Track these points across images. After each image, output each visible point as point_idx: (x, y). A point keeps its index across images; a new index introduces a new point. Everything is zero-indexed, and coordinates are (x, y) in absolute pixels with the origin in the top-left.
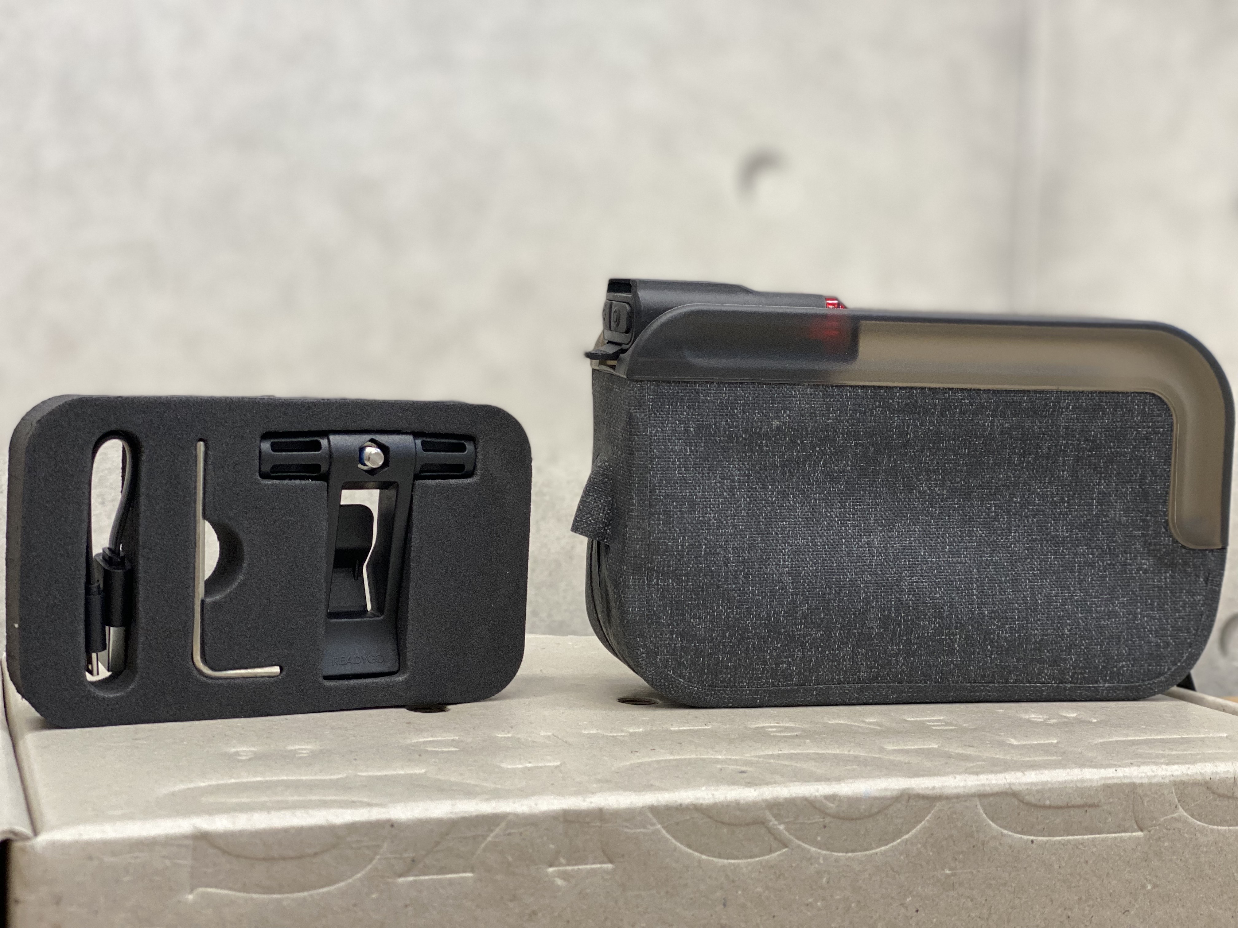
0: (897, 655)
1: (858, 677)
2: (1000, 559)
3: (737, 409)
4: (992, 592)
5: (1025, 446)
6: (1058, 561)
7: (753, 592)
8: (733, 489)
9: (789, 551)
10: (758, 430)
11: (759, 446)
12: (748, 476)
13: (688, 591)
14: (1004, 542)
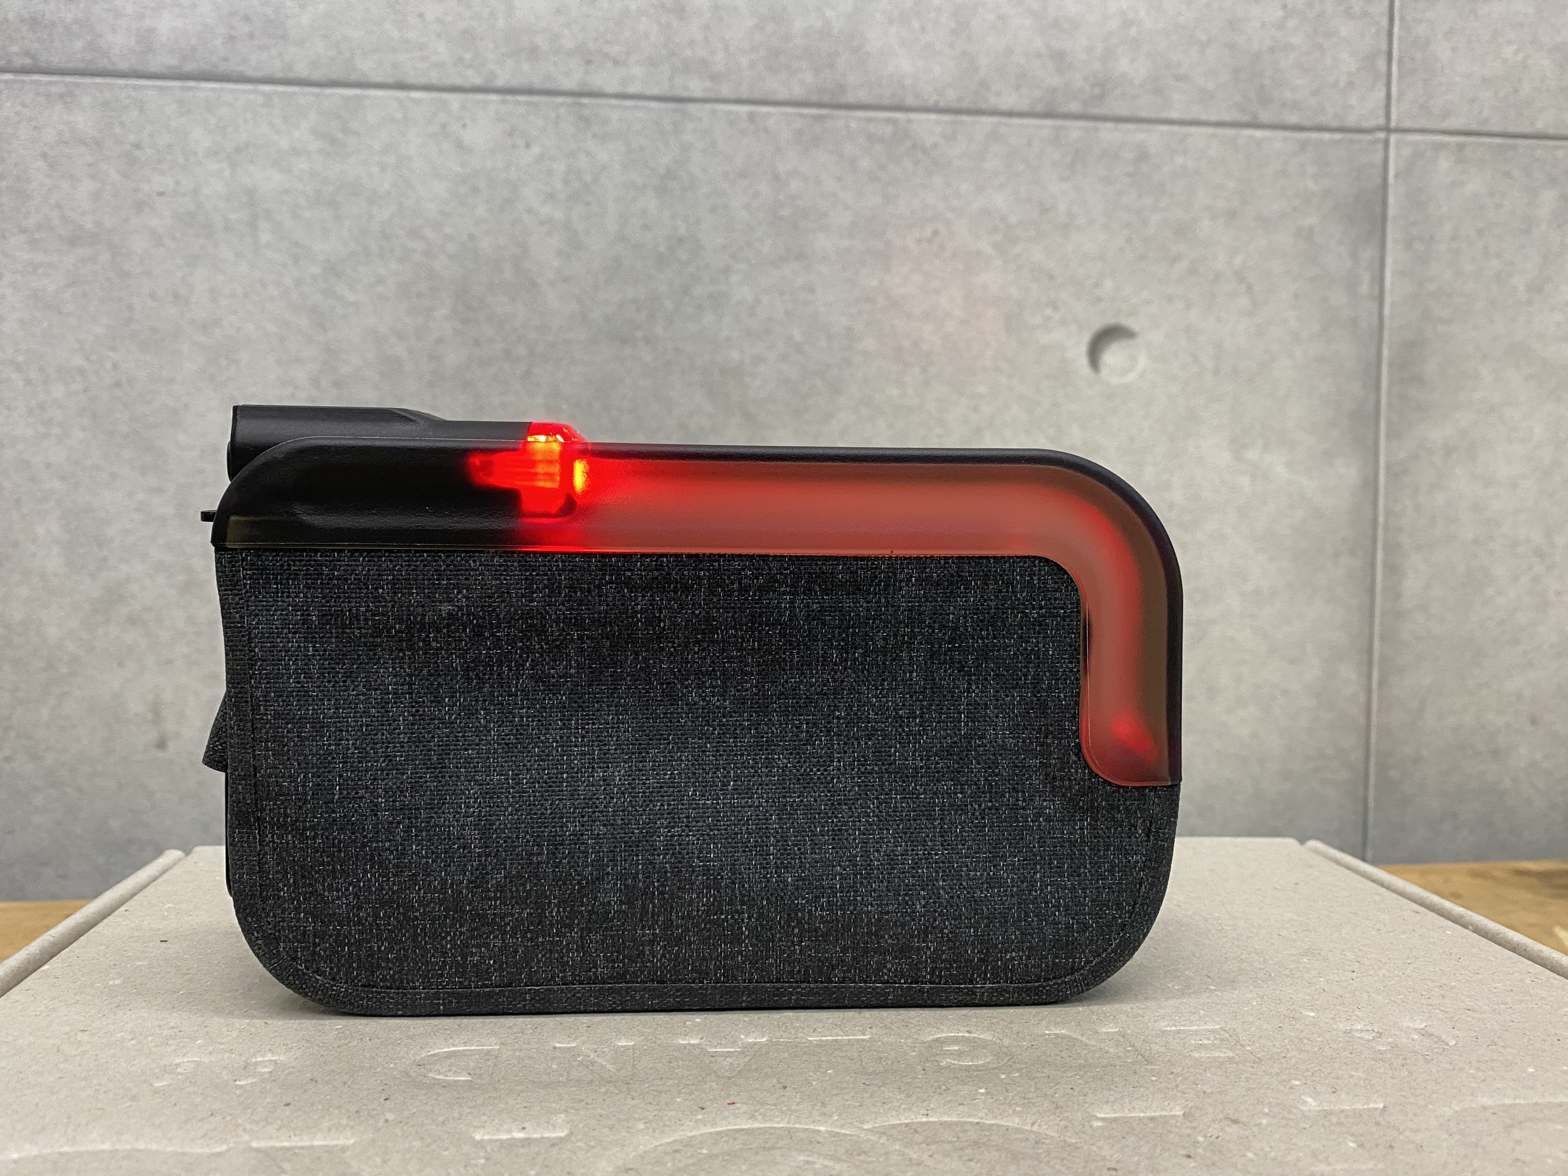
0: (652, 942)
1: (595, 973)
2: (816, 801)
3: (383, 589)
4: (799, 849)
5: (847, 636)
6: (908, 803)
7: (418, 853)
8: (386, 703)
9: (476, 793)
10: (419, 619)
11: (424, 641)
12: (410, 684)
13: (317, 852)
14: (822, 774)
